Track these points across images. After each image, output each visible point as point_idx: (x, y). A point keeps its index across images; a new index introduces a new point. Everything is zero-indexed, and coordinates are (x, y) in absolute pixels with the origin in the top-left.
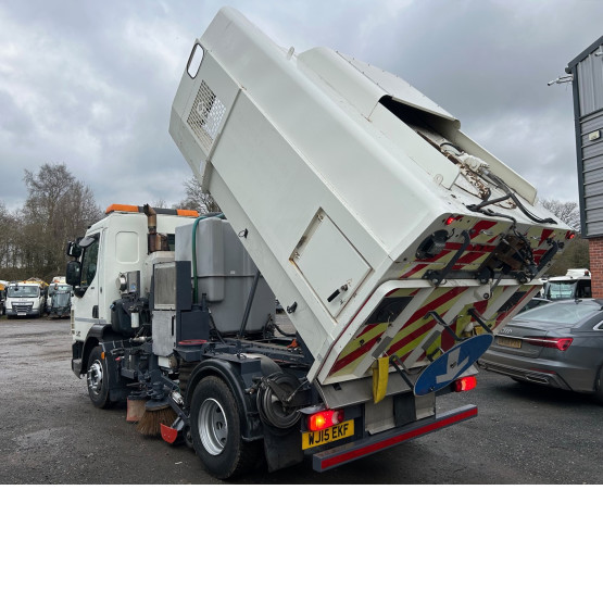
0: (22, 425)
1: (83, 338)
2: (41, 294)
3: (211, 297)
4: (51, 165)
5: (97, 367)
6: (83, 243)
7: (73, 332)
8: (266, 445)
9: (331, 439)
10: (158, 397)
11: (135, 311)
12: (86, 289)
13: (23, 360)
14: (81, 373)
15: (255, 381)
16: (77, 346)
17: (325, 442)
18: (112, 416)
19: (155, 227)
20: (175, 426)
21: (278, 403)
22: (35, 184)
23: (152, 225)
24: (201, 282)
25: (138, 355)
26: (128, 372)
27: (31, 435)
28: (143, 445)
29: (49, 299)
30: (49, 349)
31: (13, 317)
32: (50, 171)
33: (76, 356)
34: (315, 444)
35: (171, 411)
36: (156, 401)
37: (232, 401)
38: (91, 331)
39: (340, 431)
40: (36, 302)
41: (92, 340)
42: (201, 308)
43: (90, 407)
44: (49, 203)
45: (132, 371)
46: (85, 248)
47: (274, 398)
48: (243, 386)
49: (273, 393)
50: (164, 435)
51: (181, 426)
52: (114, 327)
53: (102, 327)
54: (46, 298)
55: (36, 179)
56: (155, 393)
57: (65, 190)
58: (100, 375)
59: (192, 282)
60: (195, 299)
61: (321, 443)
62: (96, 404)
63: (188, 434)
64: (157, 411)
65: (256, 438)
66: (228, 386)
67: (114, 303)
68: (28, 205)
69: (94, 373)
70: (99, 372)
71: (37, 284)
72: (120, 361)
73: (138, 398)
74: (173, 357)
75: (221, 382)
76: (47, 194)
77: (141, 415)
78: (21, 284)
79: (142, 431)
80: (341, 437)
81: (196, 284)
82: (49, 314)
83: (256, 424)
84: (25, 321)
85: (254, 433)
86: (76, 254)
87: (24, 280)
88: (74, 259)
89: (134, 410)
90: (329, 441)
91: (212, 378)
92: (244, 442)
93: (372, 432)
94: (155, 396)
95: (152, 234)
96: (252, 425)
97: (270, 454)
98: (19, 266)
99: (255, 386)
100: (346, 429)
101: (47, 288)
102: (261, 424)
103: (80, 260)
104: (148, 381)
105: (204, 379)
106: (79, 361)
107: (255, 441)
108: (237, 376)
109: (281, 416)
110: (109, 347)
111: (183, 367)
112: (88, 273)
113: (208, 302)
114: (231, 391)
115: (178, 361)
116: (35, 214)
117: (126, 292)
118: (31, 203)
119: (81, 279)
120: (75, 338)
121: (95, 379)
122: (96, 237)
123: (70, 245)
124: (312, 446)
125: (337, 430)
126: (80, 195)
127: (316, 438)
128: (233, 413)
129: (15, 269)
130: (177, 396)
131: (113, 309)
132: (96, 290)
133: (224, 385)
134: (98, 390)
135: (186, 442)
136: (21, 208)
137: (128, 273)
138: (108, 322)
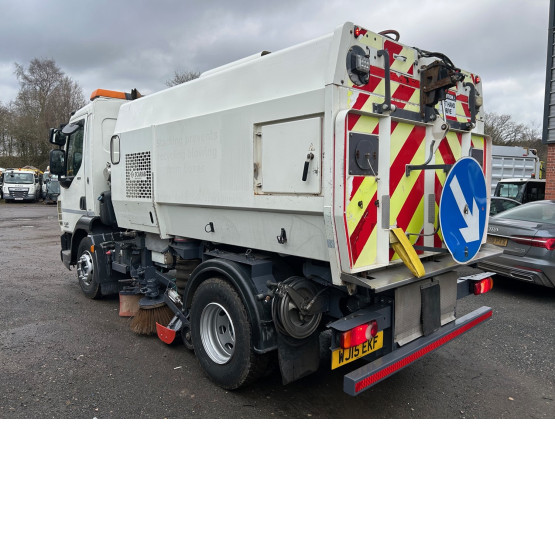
0: (7, 318)
1: (71, 229)
2: (36, 182)
4: (41, 60)
5: (87, 258)
6: (66, 130)
7: (61, 223)
8: (280, 355)
9: (361, 355)
10: (153, 295)
12: (72, 179)
13: (17, 244)
14: (71, 264)
15: (270, 287)
16: (66, 237)
17: (355, 358)
18: (104, 308)
20: (172, 327)
21: (296, 311)
22: (26, 78)
25: (129, 249)
26: (120, 267)
27: (16, 329)
28: (138, 343)
29: (44, 186)
30: (42, 233)
31: (11, 201)
32: (39, 66)
33: (65, 247)
34: (345, 362)
35: (167, 310)
36: (151, 298)
37: (241, 308)
38: (80, 223)
39: (369, 345)
40: (32, 189)
41: (80, 233)
43: (81, 298)
44: (40, 96)
45: (124, 266)
46: (69, 135)
47: (291, 306)
48: (255, 292)
49: (291, 300)
50: (160, 335)
51: (179, 325)
52: (103, 220)
53: (90, 219)
54: (41, 184)
55: (27, 73)
56: (149, 290)
57: (56, 84)
58: (90, 265)
61: (351, 360)
62: (87, 295)
63: (188, 335)
64: (151, 310)
65: (269, 349)
66: (236, 290)
67: (103, 195)
68: (20, 98)
69: (84, 264)
70: (89, 264)
71: (32, 171)
72: (111, 255)
73: (131, 293)
74: (169, 254)
75: (228, 286)
76: (38, 88)
77: (135, 311)
78: (16, 171)
79: (136, 329)
80: (371, 351)
82: (44, 199)
83: (269, 334)
84: (21, 205)
85: (268, 343)
86: (60, 141)
87: (20, 167)
88: (58, 147)
89: (126, 306)
90: (359, 356)
91: (217, 281)
92: (256, 354)
93: (401, 343)
94: (149, 294)
96: (266, 335)
97: (285, 366)
98: (15, 154)
99: (270, 292)
100: (375, 342)
101: (41, 176)
102: (275, 333)
103: (65, 149)
104: (142, 276)
105: (207, 281)
106: (67, 253)
107: (268, 353)
108: (246, 280)
109: (298, 325)
110: (98, 240)
111: (180, 264)
112: (74, 163)
114: (240, 296)
115: (174, 258)
116: (28, 107)
118: (23, 97)
119: (67, 169)
120: (63, 229)
121: (85, 270)
122: (81, 124)
123: (53, 132)
124: (342, 364)
125: (367, 344)
126: (69, 90)
127: (346, 355)
128: (241, 321)
129: (11, 158)
130: (174, 295)
131: (102, 201)
132: (83, 181)
133: (231, 290)
134: (89, 280)
135: (185, 344)
136: (14, 101)
138: (97, 214)
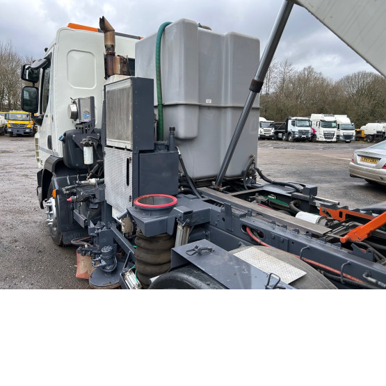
3: (182, 132)
7: (38, 160)
11: (87, 145)
12: (43, 117)
19: (113, 46)
23: (109, 43)
24: (168, 112)
26: (79, 218)
42: (167, 147)
45: (83, 217)
52: (65, 162)
58: (55, 211)
59: (156, 112)
60: (159, 135)
67: (65, 135)
69: (51, 208)
72: (73, 201)
81: (161, 114)
86: (33, 78)
88: (31, 84)
89: (84, 266)
95: (110, 54)
110: (62, 183)
113: (177, 139)
117: (78, 121)
120: (39, 166)
121: (50, 215)
131: (64, 141)
132: (50, 118)
137: (79, 100)
138: (61, 155)
